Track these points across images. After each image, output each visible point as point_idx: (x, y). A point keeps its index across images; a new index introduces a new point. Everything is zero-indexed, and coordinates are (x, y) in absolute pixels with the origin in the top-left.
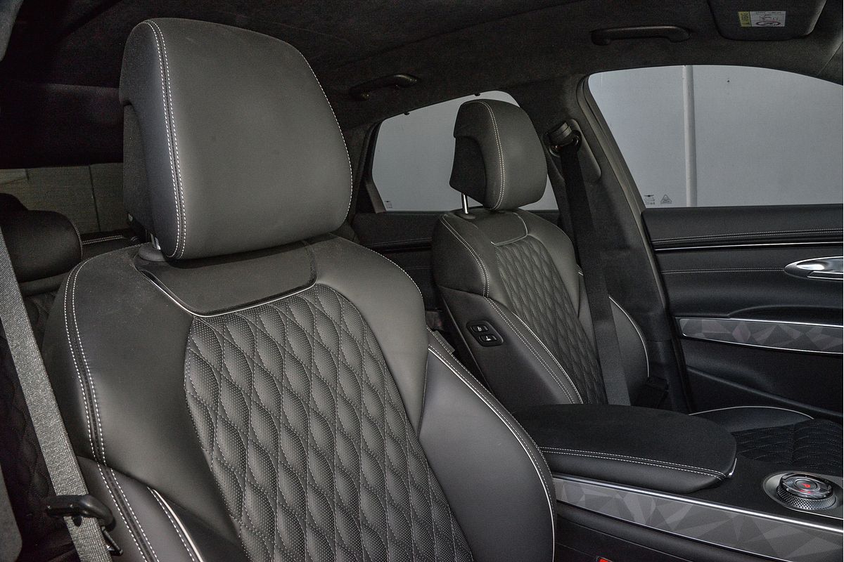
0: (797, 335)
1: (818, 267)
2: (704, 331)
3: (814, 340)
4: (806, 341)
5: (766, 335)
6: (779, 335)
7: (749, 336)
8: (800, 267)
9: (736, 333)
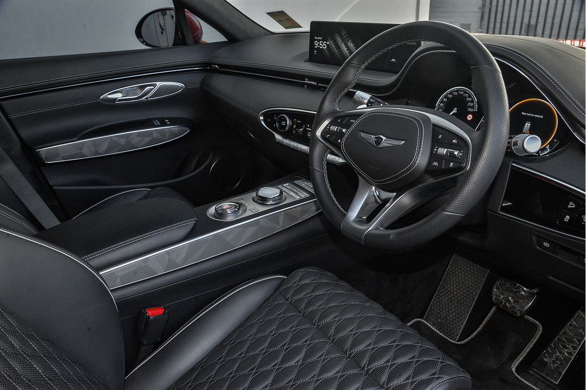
0: (123, 142)
1: (119, 96)
2: (61, 156)
3: (133, 142)
4: (129, 145)
5: (105, 147)
6: (113, 145)
7: (94, 150)
8: (109, 96)
9: (85, 151)
